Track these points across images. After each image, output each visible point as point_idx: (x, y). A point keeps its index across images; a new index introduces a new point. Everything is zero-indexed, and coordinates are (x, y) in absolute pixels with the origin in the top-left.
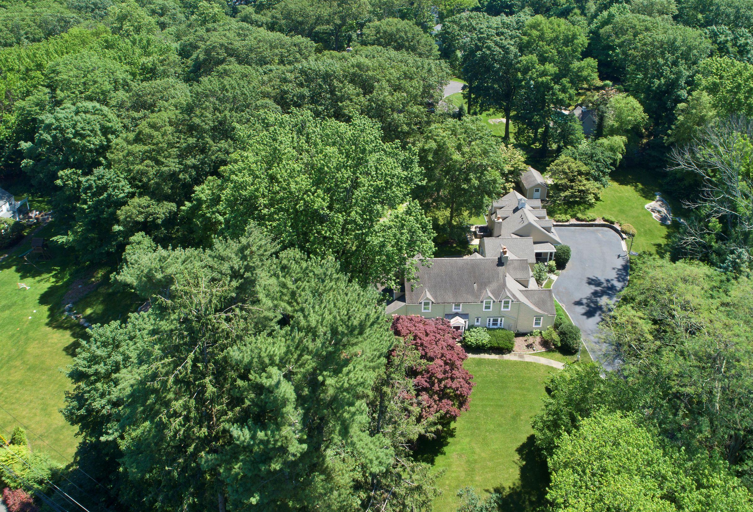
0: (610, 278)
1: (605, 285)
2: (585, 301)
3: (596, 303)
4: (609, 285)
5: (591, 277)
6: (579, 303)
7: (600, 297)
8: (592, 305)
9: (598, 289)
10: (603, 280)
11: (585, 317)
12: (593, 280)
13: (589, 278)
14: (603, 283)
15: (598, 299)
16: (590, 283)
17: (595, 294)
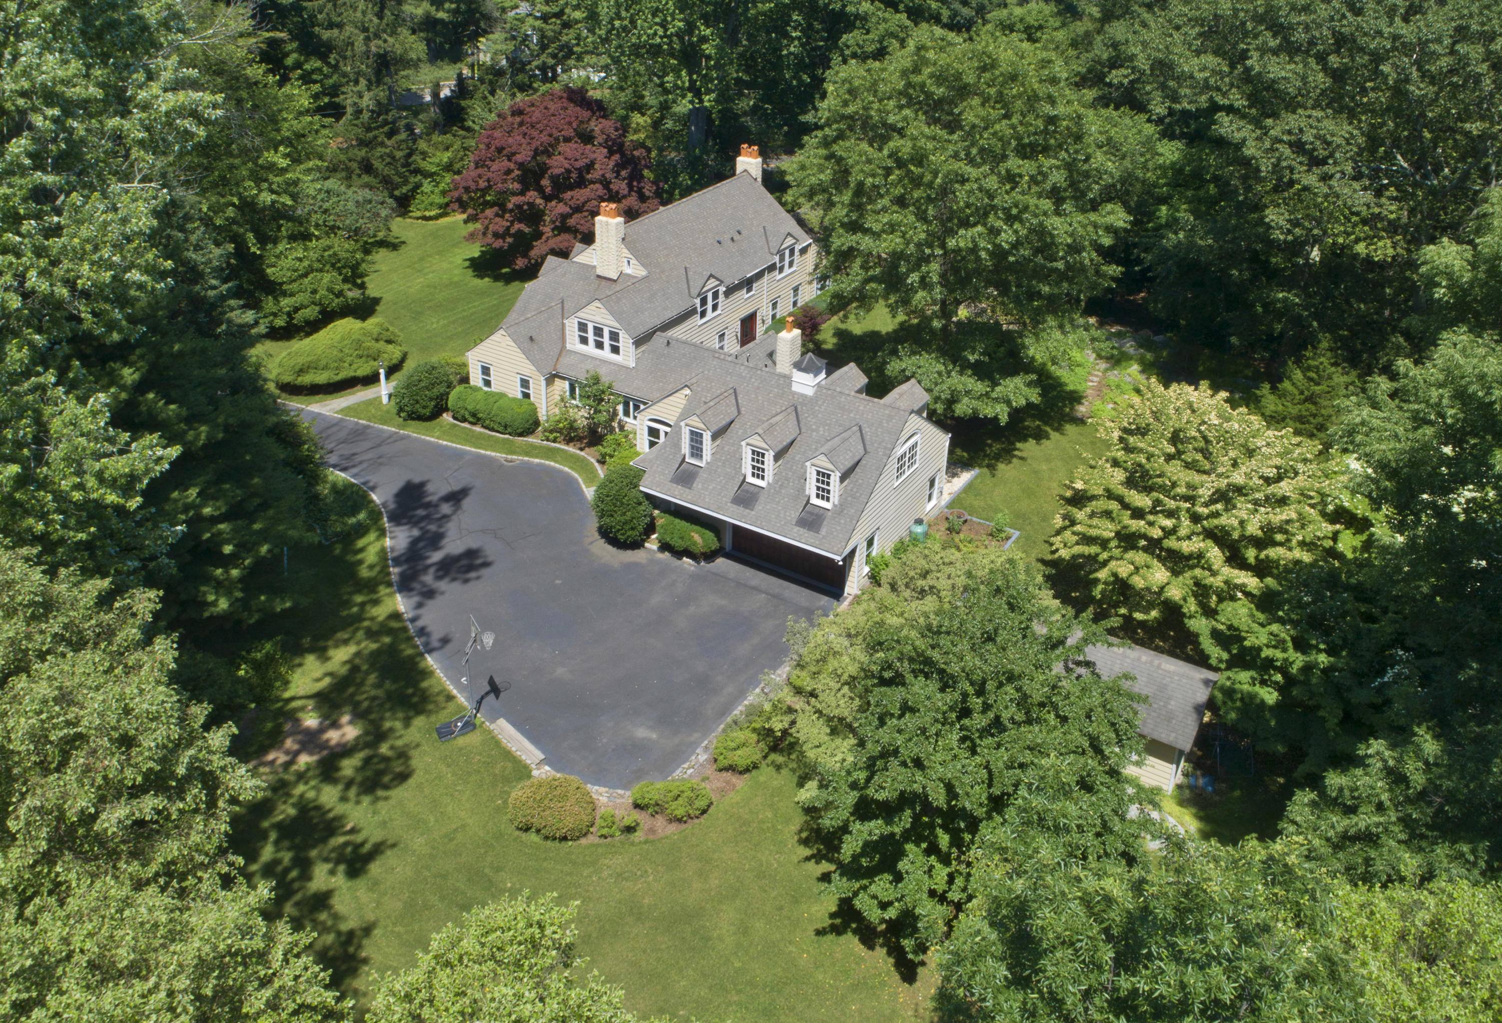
0: (431, 604)
1: (428, 578)
2: (446, 509)
3: (414, 522)
4: (415, 585)
5: (484, 572)
6: (456, 497)
7: (414, 542)
8: (421, 512)
9: (436, 557)
10: (443, 585)
11: (417, 479)
12: (471, 568)
13: (486, 564)
14: (439, 578)
15: (416, 532)
16: (471, 554)
17: (435, 540)
